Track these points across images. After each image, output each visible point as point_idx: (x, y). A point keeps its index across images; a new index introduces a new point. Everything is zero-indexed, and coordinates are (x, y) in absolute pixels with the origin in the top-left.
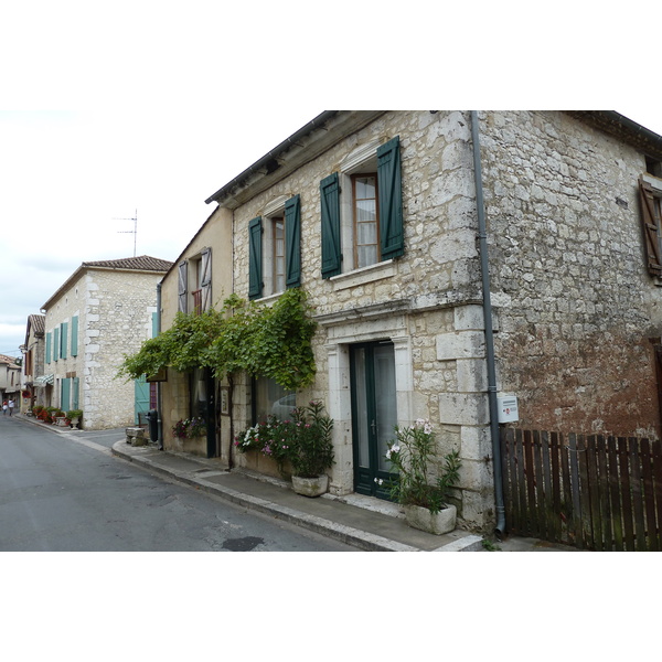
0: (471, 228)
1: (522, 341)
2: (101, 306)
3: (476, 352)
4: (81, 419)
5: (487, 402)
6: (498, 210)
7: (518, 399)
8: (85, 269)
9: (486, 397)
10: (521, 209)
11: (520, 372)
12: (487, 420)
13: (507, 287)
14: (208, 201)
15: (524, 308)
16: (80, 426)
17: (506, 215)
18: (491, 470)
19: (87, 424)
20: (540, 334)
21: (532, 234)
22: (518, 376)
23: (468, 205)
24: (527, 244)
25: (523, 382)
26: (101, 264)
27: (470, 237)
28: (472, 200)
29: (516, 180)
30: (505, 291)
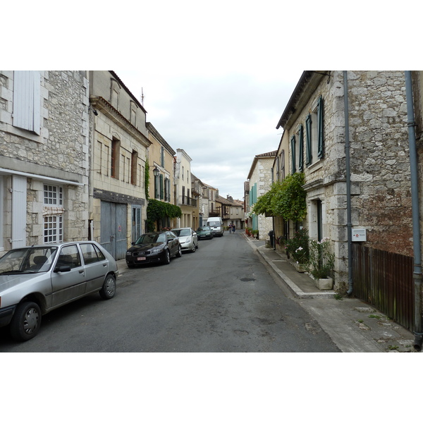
0: (341, 142)
1: (381, 199)
2: (265, 177)
3: (340, 206)
4: (258, 235)
5: (347, 231)
6: (366, 128)
7: (367, 230)
8: (257, 159)
9: (346, 228)
10: (388, 122)
11: (378, 216)
12: (346, 239)
13: (369, 170)
14: (277, 128)
15: (385, 180)
16: (258, 238)
17: (372, 130)
18: (347, 264)
19: (261, 237)
20: (399, 195)
21: (397, 136)
22: (375, 218)
23: (342, 131)
24: (390, 143)
25: (379, 221)
26: (262, 155)
27: (342, 147)
28: (343, 127)
29: (385, 106)
30: (368, 172)
